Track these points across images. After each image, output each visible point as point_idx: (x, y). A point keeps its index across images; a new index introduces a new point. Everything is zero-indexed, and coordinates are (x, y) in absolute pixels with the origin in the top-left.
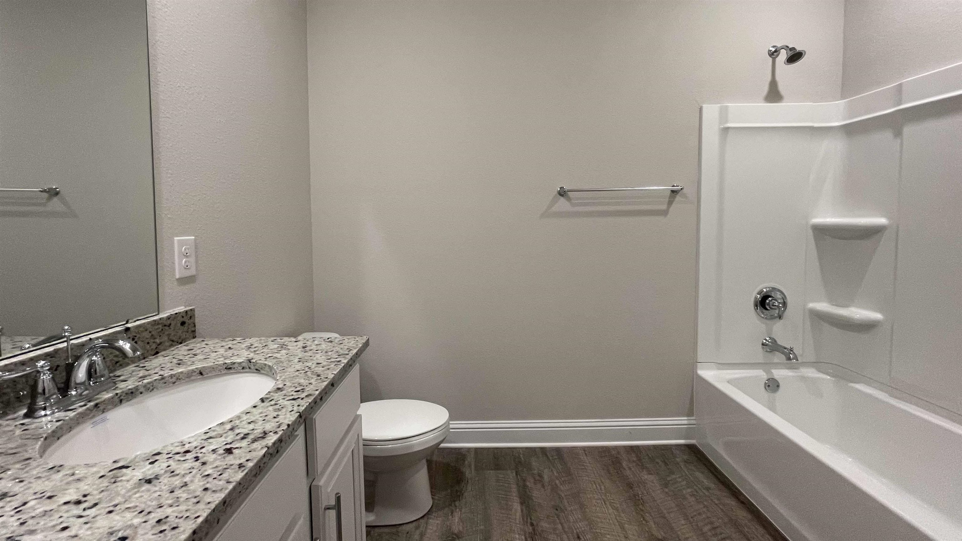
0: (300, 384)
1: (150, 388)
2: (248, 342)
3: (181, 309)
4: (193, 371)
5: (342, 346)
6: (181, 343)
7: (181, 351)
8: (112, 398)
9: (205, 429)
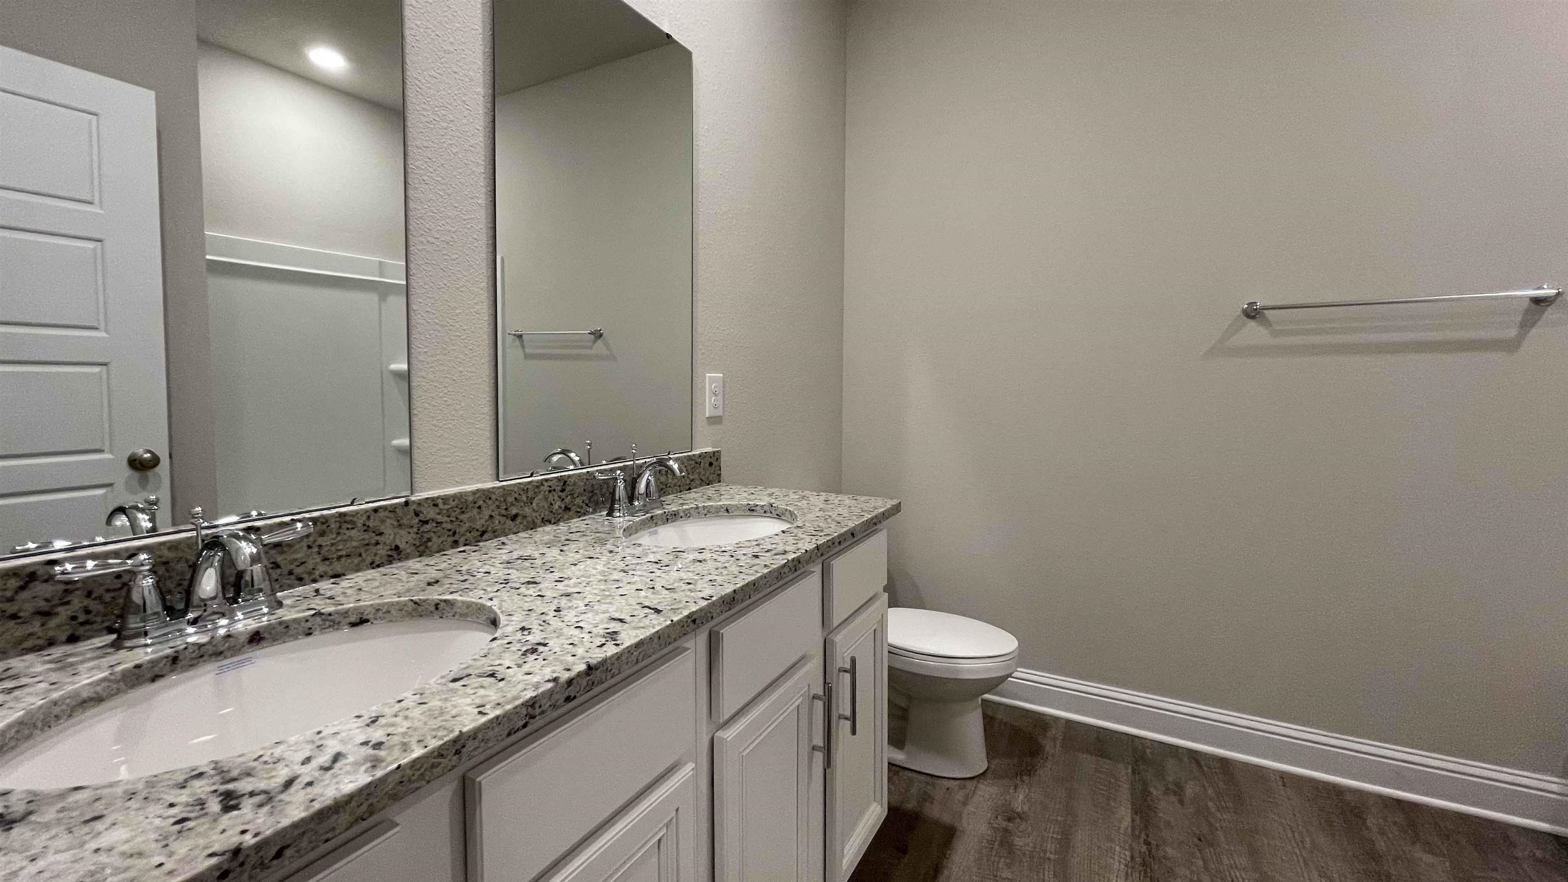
0: (819, 526)
1: (688, 515)
2: (770, 491)
3: (709, 449)
4: (721, 507)
5: (867, 504)
6: (708, 485)
7: (710, 490)
8: (662, 514)
9: (737, 541)
